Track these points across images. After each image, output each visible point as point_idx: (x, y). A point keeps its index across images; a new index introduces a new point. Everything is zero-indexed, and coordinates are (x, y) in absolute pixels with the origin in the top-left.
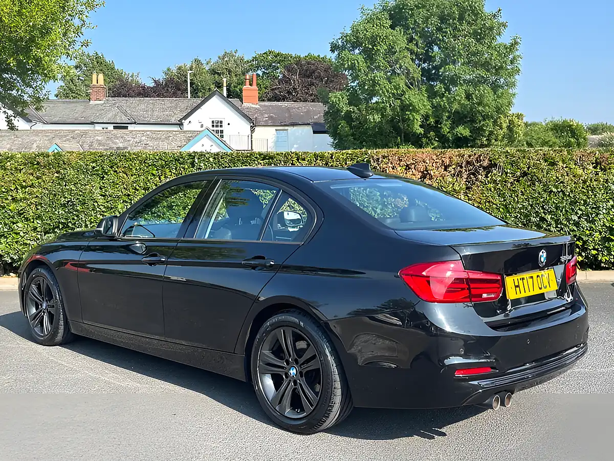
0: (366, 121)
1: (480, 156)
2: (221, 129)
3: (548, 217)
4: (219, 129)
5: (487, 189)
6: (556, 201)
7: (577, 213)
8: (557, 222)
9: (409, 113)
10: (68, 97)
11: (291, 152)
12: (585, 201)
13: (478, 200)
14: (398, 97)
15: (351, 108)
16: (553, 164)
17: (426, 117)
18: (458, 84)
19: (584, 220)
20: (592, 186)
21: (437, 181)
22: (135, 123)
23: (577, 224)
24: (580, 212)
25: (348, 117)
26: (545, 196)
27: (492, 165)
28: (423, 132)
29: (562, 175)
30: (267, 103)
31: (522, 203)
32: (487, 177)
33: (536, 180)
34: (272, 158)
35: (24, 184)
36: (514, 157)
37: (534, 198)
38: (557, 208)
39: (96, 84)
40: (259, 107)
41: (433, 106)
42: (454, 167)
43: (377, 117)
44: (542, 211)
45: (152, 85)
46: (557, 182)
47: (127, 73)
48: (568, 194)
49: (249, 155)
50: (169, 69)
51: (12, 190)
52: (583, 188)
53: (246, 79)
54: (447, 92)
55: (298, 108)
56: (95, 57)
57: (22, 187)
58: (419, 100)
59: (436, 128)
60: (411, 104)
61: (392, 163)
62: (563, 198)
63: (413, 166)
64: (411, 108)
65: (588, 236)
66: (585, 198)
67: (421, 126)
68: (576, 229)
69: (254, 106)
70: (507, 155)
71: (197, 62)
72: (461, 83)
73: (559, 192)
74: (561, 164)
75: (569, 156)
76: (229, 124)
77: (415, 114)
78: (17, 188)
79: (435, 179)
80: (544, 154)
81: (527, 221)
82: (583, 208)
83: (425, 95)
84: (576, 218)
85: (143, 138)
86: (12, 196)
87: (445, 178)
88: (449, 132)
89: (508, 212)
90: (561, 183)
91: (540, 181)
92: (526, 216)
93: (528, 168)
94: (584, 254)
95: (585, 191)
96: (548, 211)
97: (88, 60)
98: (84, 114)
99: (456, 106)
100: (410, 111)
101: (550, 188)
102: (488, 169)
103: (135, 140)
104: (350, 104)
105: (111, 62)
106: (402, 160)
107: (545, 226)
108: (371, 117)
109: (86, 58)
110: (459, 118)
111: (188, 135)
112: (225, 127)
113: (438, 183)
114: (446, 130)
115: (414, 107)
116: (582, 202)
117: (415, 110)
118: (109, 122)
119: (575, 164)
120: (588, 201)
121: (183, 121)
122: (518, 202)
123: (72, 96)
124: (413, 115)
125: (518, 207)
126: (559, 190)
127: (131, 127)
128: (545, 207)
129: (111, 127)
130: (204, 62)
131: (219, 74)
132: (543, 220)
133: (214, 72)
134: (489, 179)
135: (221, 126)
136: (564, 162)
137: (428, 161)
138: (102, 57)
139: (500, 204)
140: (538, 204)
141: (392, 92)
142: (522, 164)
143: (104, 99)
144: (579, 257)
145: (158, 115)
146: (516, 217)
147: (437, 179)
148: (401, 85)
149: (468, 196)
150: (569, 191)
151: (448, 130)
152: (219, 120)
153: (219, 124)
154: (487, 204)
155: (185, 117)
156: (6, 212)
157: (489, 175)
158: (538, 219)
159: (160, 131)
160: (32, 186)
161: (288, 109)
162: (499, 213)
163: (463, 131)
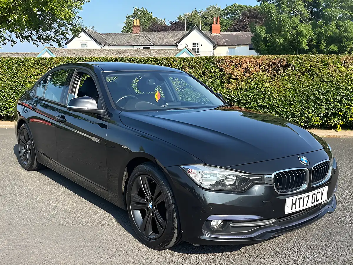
0: (275, 42)
1: (281, 59)
2: (198, 48)
3: (321, 97)
4: (197, 48)
5: (284, 79)
6: (327, 87)
7: (340, 95)
8: (327, 100)
9: (300, 37)
10: (128, 32)
11: (170, 57)
12: (346, 88)
13: (278, 86)
14: (294, 28)
15: (267, 35)
16: (327, 64)
17: (311, 40)
18: (332, 20)
19: (345, 99)
20: (351, 78)
21: (253, 74)
22: (154, 45)
23: (340, 102)
24: (342, 94)
25: (265, 40)
26: (320, 84)
27: (288, 65)
28: (308, 49)
29: (332, 71)
30: (225, 33)
31: (305, 88)
32: (284, 72)
33: (315, 74)
34: (159, 60)
35: (34, 74)
36: (302, 60)
37: (313, 85)
38: (328, 91)
39: (136, 25)
40: (220, 35)
41: (315, 33)
42: (264, 66)
43: (282, 40)
44: (317, 93)
45: (170, 25)
46: (328, 75)
47: (159, 19)
48: (335, 83)
49: (147, 59)
50: (180, 16)
51: (28, 77)
52: (345, 80)
53: (214, 20)
54: (325, 25)
55: (242, 36)
56: (142, 11)
57: (33, 76)
58: (307, 30)
59: (317, 46)
60: (301, 32)
61: (227, 64)
62: (331, 85)
63: (239, 66)
64: (301, 34)
65: (347, 109)
66: (346, 85)
67: (307, 45)
68: (339, 105)
69: (217, 35)
70: (297, 59)
71: (195, 11)
72: (334, 19)
73: (329, 82)
74: (331, 64)
75: (338, 60)
76: (202, 45)
77: (303, 38)
78: (31, 76)
79: (252, 73)
80: (322, 59)
81: (307, 99)
82: (345, 92)
83: (310, 27)
84: (339, 98)
85: (154, 53)
86: (28, 80)
87: (258, 72)
88: (325, 49)
89: (296, 93)
90: (330, 76)
91: (317, 75)
92: (307, 96)
93: (310, 67)
94: (345, 120)
95: (346, 81)
96: (321, 93)
97: (138, 12)
98: (129, 41)
99: (330, 33)
100: (301, 36)
101: (323, 79)
102: (285, 67)
103: (150, 54)
104: (267, 33)
105: (150, 13)
106: (233, 62)
107: (319, 103)
108: (278, 40)
109: (137, 11)
110: (331, 40)
111: (177, 51)
112: (200, 47)
113: (254, 75)
114: (323, 47)
115: (303, 34)
116: (344, 88)
117: (303, 36)
118: (141, 45)
119: (341, 65)
120: (348, 87)
121: (177, 44)
122: (302, 88)
123: (130, 32)
124: (302, 39)
125: (302, 90)
126: (329, 80)
127: (152, 48)
128: (319, 91)
129: (141, 48)
130: (199, 12)
131: (206, 18)
132: (318, 98)
133: (203, 17)
134: (285, 73)
135: (198, 46)
136: (333, 63)
137: (248, 63)
138: (146, 10)
139: (291, 89)
140: (315, 89)
141: (291, 25)
142: (306, 65)
143: (139, 33)
144: (342, 122)
145: (166, 41)
146: (301, 97)
147: (253, 73)
148: (296, 22)
149: (272, 84)
150: (336, 81)
151: (324, 47)
152: (197, 43)
153: (197, 45)
154: (283, 88)
155: (179, 42)
156: (26, 88)
157: (286, 71)
158: (315, 98)
159: (163, 49)
160: (38, 75)
161: (237, 36)
162: (291, 94)
163: (333, 48)
